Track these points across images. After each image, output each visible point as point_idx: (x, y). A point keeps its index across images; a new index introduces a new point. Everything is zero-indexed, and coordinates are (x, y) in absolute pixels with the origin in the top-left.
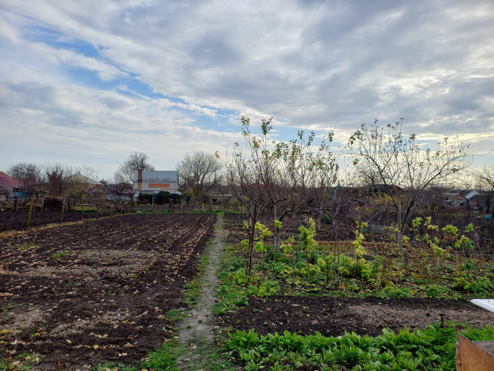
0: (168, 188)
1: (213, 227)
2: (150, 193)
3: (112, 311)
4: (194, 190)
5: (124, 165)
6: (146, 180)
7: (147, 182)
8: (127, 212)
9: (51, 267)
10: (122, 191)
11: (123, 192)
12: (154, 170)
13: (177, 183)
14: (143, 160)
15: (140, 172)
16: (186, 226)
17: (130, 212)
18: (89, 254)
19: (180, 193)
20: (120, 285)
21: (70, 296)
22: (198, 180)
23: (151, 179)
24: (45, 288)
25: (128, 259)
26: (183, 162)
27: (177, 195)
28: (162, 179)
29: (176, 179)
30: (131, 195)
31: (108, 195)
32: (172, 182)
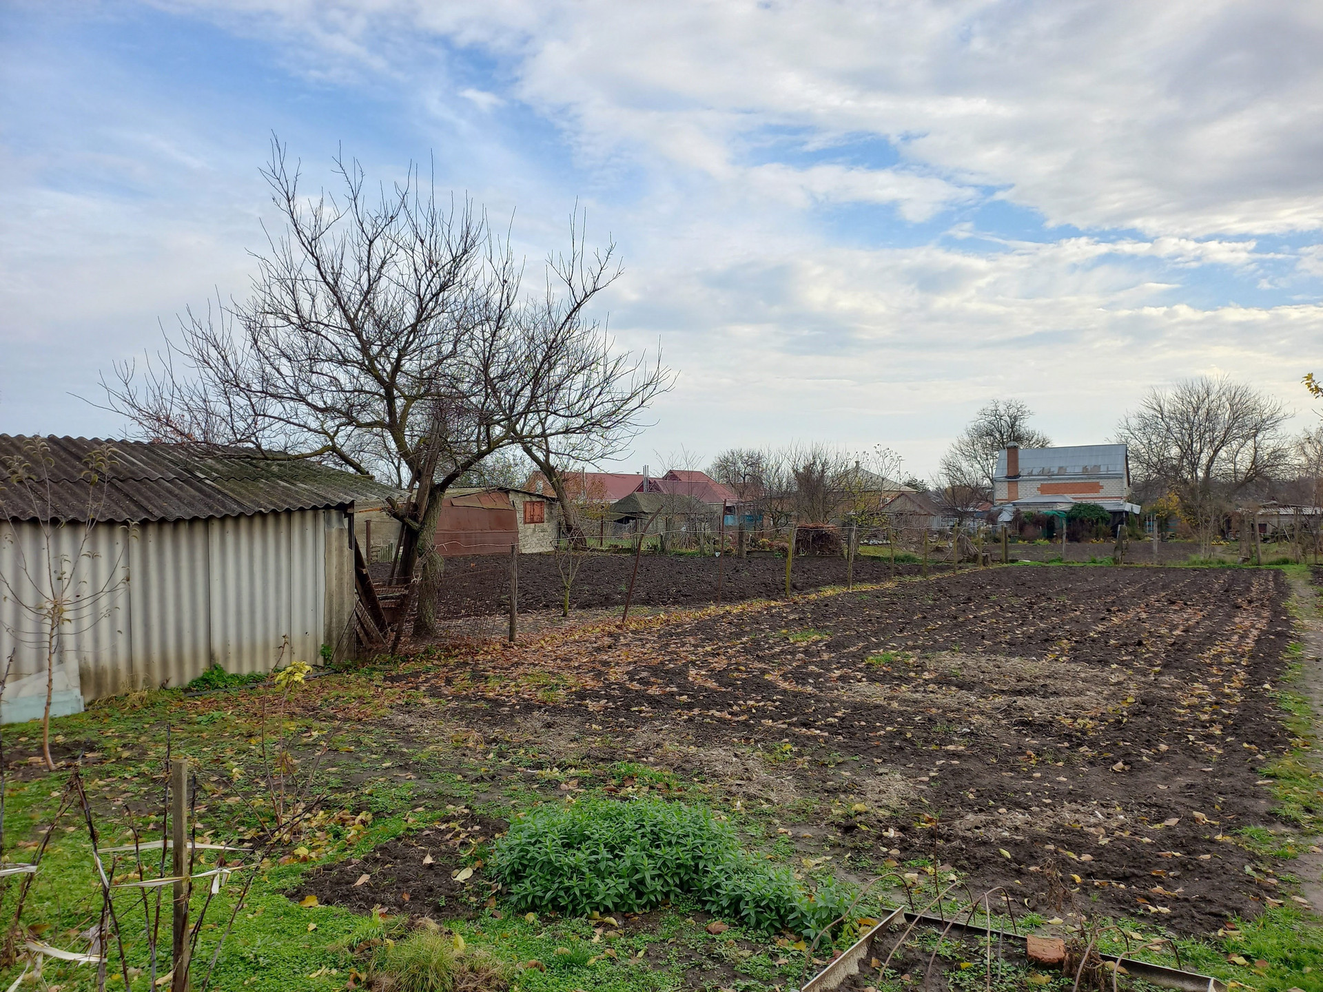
0: (1096, 495)
1: (1285, 611)
2: (1044, 510)
3: (1076, 802)
4: (1181, 499)
5: (967, 438)
6: (1030, 474)
7: (1034, 480)
8: (993, 561)
9: (877, 684)
10: (967, 506)
11: (971, 509)
12: (1049, 445)
13: (1125, 480)
14: (1015, 419)
15: (1013, 452)
16: (1186, 604)
17: (1001, 561)
18: (950, 661)
19: (1137, 509)
20: (1066, 744)
21: (955, 755)
22: (1194, 466)
23: (1046, 472)
24: (889, 729)
25: (1058, 682)
26: (1141, 416)
27: (1127, 513)
28: (1079, 470)
29: (1120, 469)
30: (992, 518)
31: (931, 518)
32: (1108, 477)
